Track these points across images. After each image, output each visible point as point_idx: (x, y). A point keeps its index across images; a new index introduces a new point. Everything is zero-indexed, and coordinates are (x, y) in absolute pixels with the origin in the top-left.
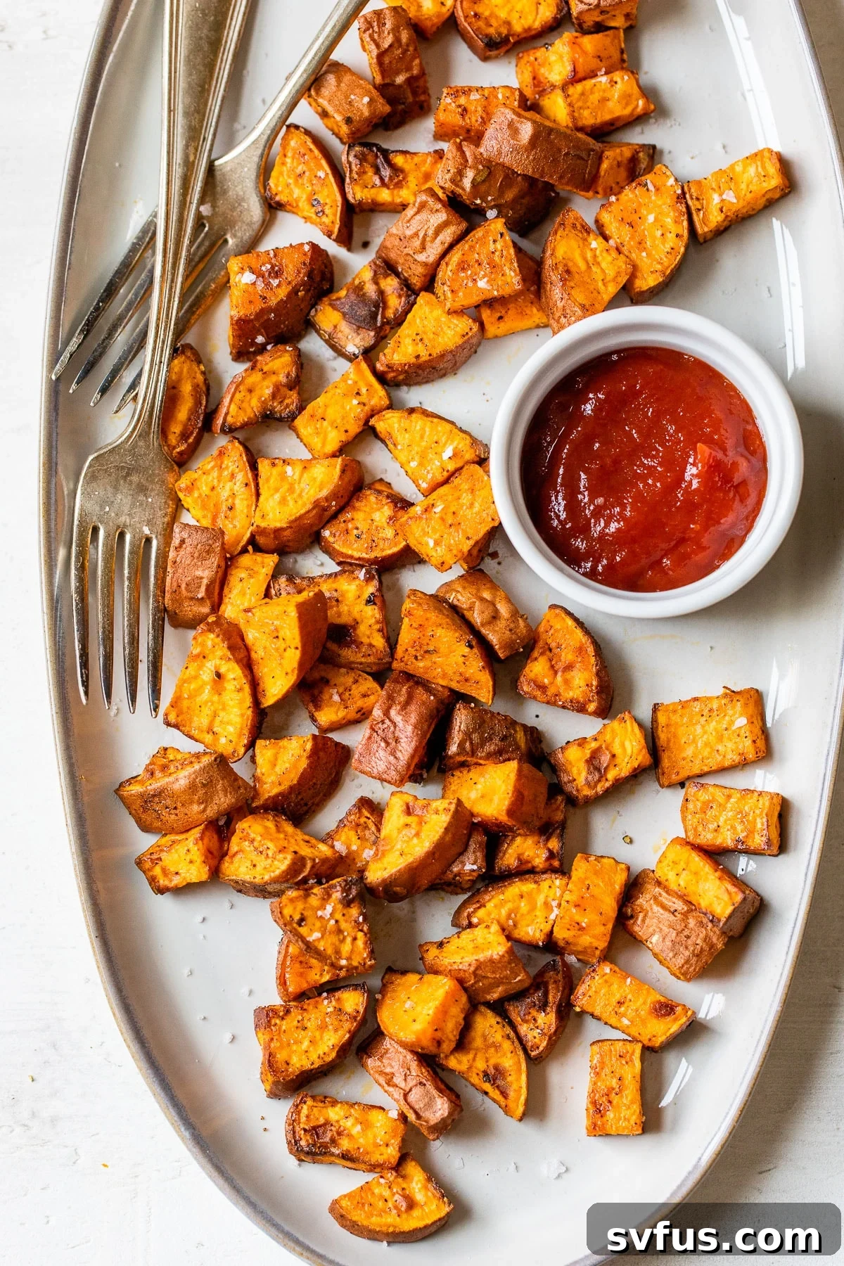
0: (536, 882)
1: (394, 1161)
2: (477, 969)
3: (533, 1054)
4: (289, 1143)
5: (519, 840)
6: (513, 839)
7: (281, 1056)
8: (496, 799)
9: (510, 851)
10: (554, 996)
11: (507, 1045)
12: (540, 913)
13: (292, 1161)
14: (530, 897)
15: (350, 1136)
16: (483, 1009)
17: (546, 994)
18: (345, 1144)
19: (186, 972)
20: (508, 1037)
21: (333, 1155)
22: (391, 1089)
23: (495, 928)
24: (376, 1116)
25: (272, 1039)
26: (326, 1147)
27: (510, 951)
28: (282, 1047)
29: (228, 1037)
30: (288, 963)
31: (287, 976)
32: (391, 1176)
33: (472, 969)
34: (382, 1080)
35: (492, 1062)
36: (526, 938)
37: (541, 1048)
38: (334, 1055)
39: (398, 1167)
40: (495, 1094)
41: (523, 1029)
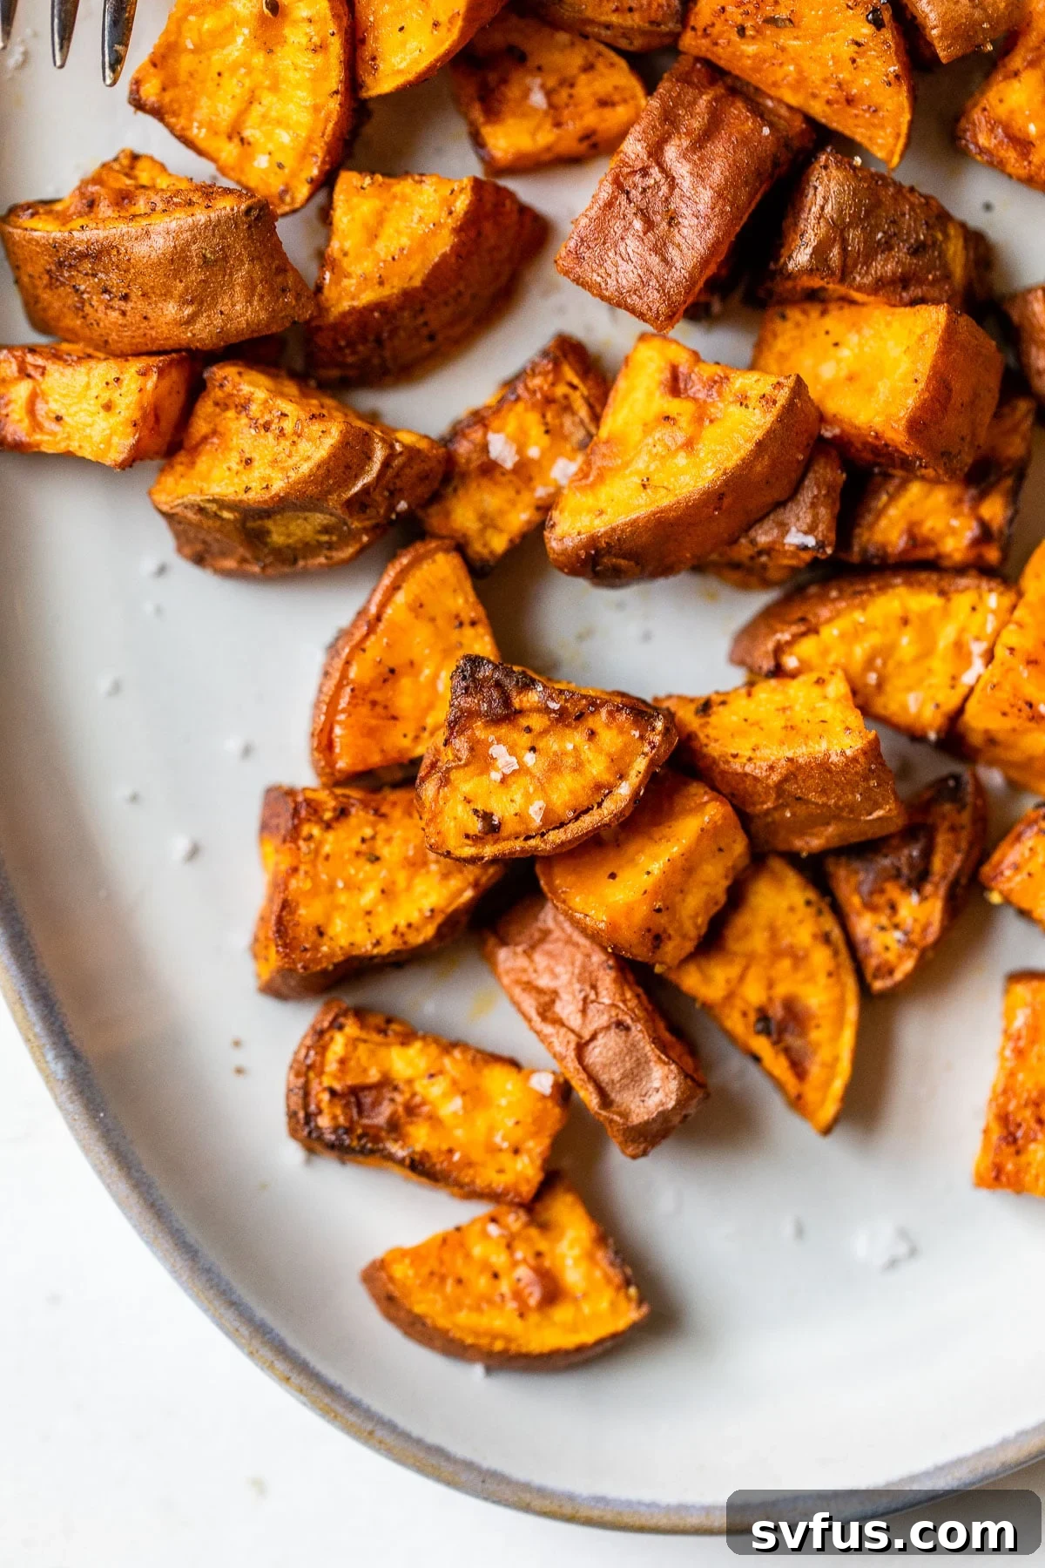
0: (943, 593)
1: (527, 1190)
2: (785, 779)
3: (878, 985)
4: (292, 1115)
5: (915, 489)
6: (903, 486)
7: (308, 913)
8: (883, 388)
9: (893, 512)
10: (946, 861)
11: (821, 958)
12: (940, 666)
13: (292, 1152)
14: (925, 628)
15: (434, 1120)
16: (777, 865)
17: (927, 854)
18: (421, 1137)
19: (104, 685)
20: (826, 939)
21: (390, 1157)
22: (548, 1029)
23: (837, 687)
24: (500, 1082)
25: (295, 870)
26: (376, 1139)
27: (873, 751)
28: (314, 893)
29: (181, 845)
30: (343, 702)
31: (338, 731)
32: (515, 1221)
33: (775, 777)
34: (529, 1004)
35: (781, 990)
36: (902, 719)
37: (899, 975)
38: (429, 931)
39: (534, 1205)
40: (779, 1065)
41: (864, 925)
